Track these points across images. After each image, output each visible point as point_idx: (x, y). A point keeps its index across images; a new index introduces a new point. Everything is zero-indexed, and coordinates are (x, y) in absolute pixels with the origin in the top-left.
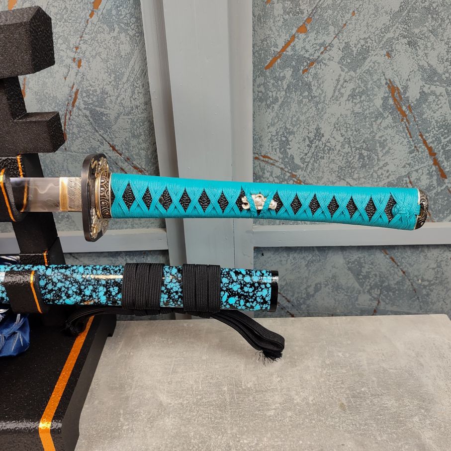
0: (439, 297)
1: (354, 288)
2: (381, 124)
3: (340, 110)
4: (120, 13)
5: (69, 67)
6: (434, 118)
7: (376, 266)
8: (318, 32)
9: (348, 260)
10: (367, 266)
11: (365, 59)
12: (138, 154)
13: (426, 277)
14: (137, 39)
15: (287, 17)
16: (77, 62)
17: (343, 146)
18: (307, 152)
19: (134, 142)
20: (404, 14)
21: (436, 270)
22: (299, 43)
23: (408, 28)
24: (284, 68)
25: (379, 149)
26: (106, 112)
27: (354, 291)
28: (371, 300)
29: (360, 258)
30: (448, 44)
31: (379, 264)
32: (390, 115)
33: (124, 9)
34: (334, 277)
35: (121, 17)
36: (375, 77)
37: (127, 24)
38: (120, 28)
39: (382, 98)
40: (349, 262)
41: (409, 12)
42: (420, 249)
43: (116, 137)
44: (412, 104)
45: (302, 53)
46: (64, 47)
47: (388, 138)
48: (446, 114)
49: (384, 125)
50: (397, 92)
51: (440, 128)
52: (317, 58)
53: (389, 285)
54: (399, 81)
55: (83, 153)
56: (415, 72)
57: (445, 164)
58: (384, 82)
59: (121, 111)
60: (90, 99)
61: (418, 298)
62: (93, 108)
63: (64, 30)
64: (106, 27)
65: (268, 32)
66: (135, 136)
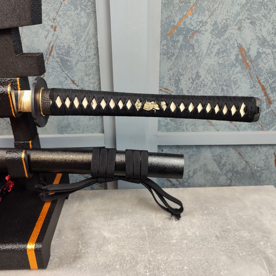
0: (266, 177)
1: (217, 172)
2: (235, 71)
3: (211, 61)
5: (48, 31)
6: (265, 68)
7: (230, 158)
8: (199, 15)
9: (213, 154)
10: (225, 158)
11: (225, 31)
12: (89, 86)
13: (259, 165)
14: (91, 15)
15: (181, 5)
16: (54, 28)
17: (212, 83)
18: (191, 86)
19: (86, 79)
20: (248, 6)
21: (265, 161)
22: (187, 21)
23: (250, 14)
24: (178, 35)
25: (233, 86)
26: (70, 59)
27: (216, 174)
28: (226, 179)
29: (221, 153)
30: (273, 24)
31: (232, 157)
32: (239, 65)
34: (205, 165)
35: (82, 2)
36: (231, 42)
37: (86, 6)
38: (81, 8)
39: (235, 55)
40: (214, 156)
41: (251, 4)
42: (256, 148)
43: (75, 75)
44: (252, 59)
45: (189, 27)
46: (46, 18)
47: (238, 79)
48: (271, 66)
49: (236, 71)
50: (244, 51)
51: (268, 73)
52: (198, 30)
53: (237, 170)
54: (245, 45)
55: (54, 85)
56: (254, 40)
57: (271, 95)
58: (236, 45)
59: (80, 59)
60: (61, 51)
61: (254, 178)
62: (62, 57)
63: (47, 8)
64: (72, 7)
65: (170, 14)
66: (87, 75)
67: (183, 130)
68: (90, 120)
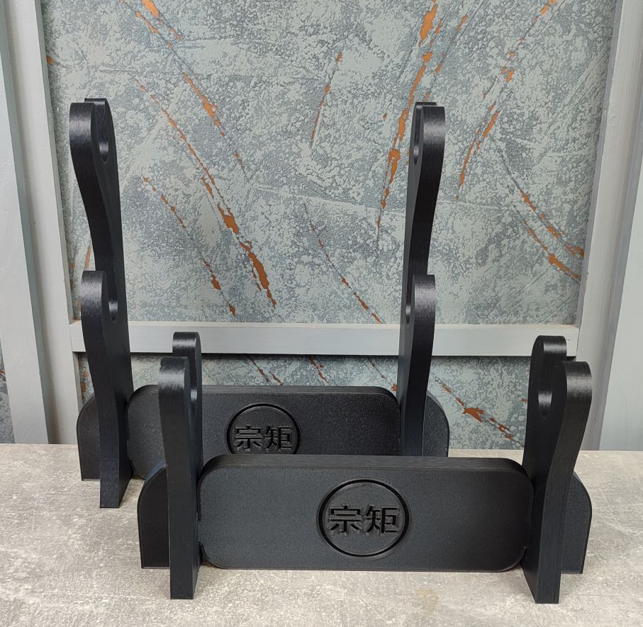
4: (583, 9)
5: (493, 80)
12: (560, 210)
14: (598, 45)
16: (507, 74)
19: (557, 191)
26: (529, 145)
33: (590, 4)
35: (583, 15)
37: (589, 25)
38: (579, 29)
43: (534, 183)
46: (496, 51)
55: (481, 204)
59: (551, 145)
60: (512, 127)
62: (513, 139)
63: (500, 30)
64: (559, 27)
66: (561, 182)
68: (547, 291)
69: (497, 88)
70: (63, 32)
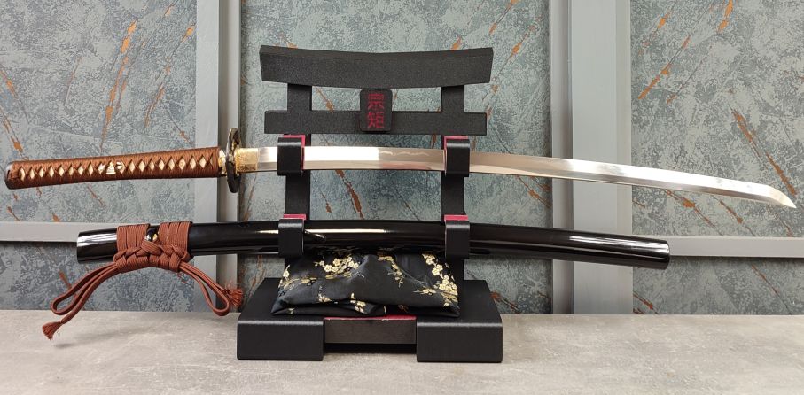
1: (730, 308)
2: (733, 145)
3: (699, 131)
4: (532, 56)
5: (487, 91)
6: (775, 142)
7: (748, 283)
8: (676, 74)
9: (719, 275)
10: (739, 284)
11: (713, 94)
13: (799, 299)
14: (543, 74)
15: (653, 63)
16: (494, 88)
17: (704, 162)
22: (663, 81)
24: (652, 97)
25: (734, 166)
26: (512, 126)
27: (730, 312)
29: (731, 274)
31: (751, 281)
32: (739, 138)
33: (535, 54)
34: (709, 294)
35: (532, 59)
36: (723, 108)
38: (531, 66)
39: (731, 124)
40: (721, 278)
41: (741, 63)
43: (516, 148)
44: (756, 130)
45: (666, 88)
47: (741, 156)
48: (784, 139)
49: (735, 145)
50: (741, 119)
51: (782, 149)
52: (677, 92)
54: (742, 112)
56: (753, 105)
57: (792, 181)
58: (730, 112)
59: (523, 127)
60: (499, 116)
64: (520, 65)
65: (640, 73)
66: (531, 147)
67: (669, 233)
68: (531, 213)
69: (489, 95)
70: (252, 67)
